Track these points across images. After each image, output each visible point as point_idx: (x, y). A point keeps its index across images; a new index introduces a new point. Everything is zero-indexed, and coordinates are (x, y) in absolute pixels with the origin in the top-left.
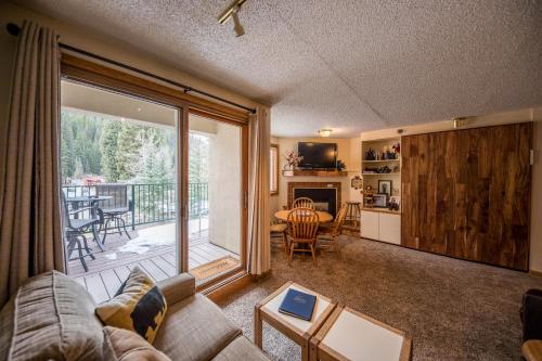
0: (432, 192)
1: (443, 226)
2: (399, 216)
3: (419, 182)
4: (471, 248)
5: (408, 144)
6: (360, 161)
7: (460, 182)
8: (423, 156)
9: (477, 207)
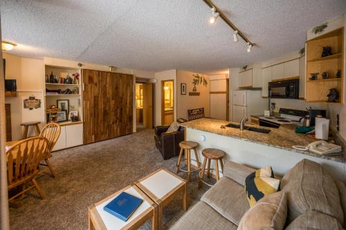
0: (101, 106)
1: (106, 124)
2: (82, 125)
3: (94, 100)
4: (117, 130)
5: (87, 75)
6: (44, 83)
7: (113, 100)
8: (96, 84)
9: (119, 111)
